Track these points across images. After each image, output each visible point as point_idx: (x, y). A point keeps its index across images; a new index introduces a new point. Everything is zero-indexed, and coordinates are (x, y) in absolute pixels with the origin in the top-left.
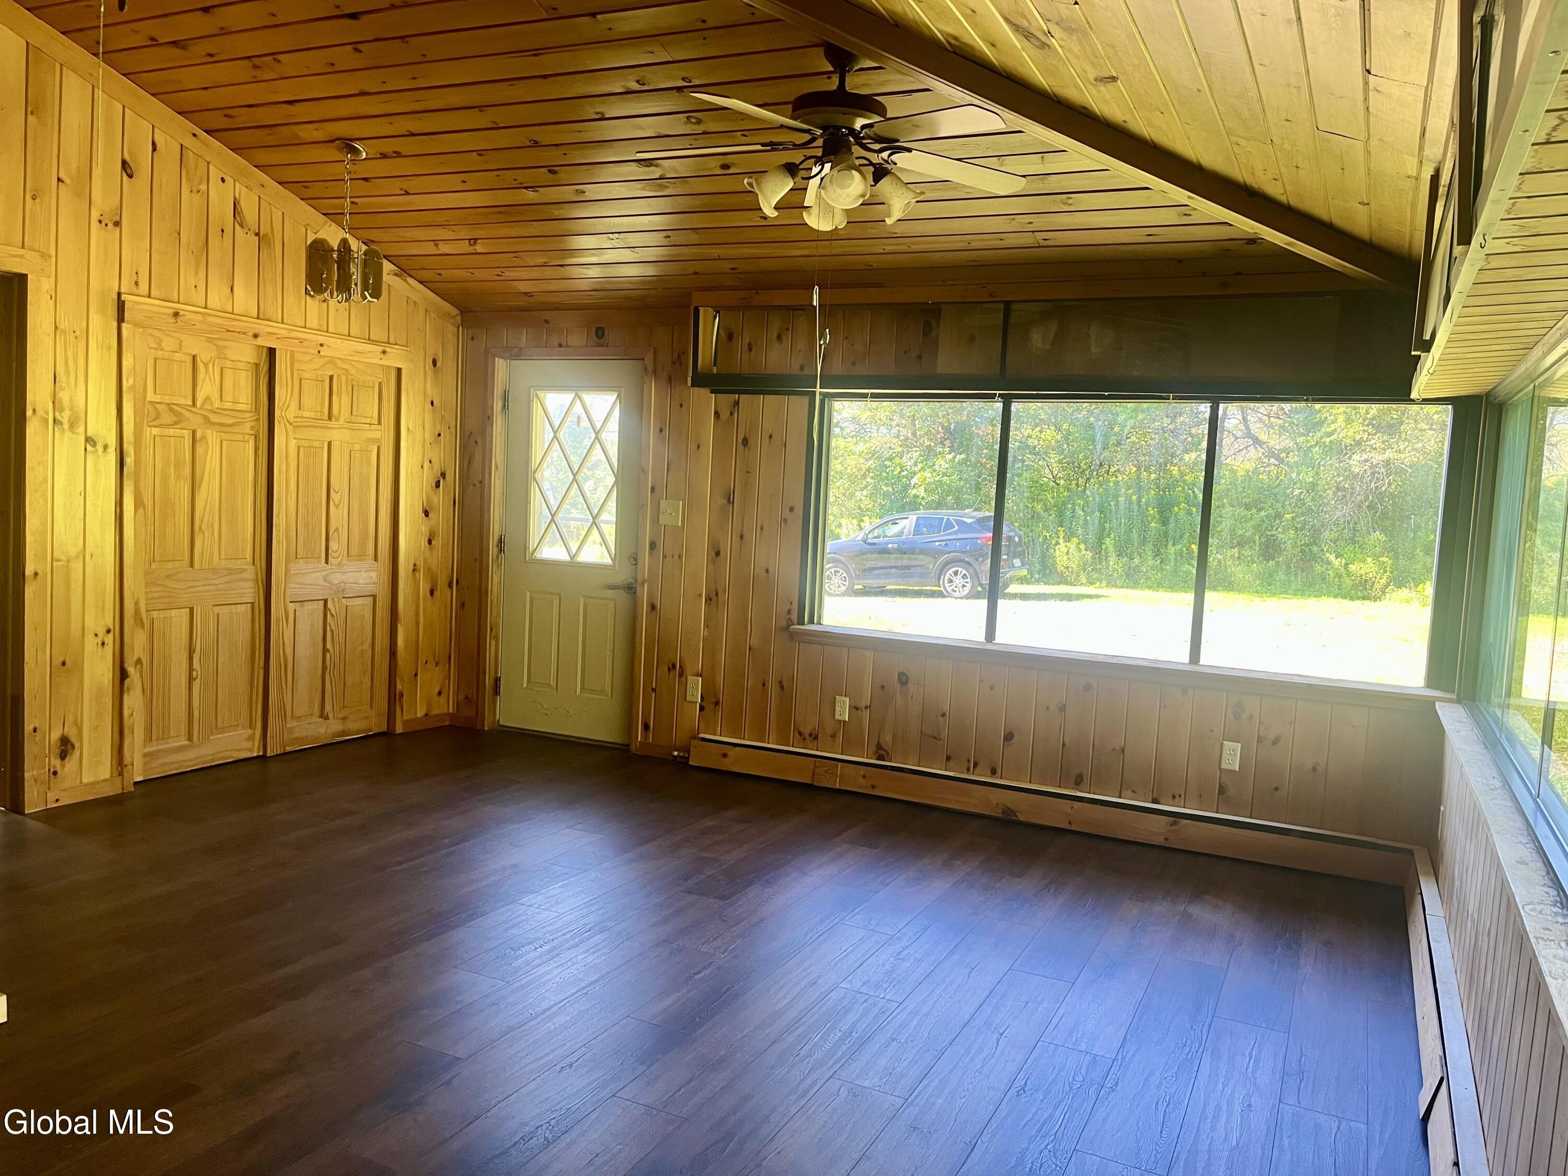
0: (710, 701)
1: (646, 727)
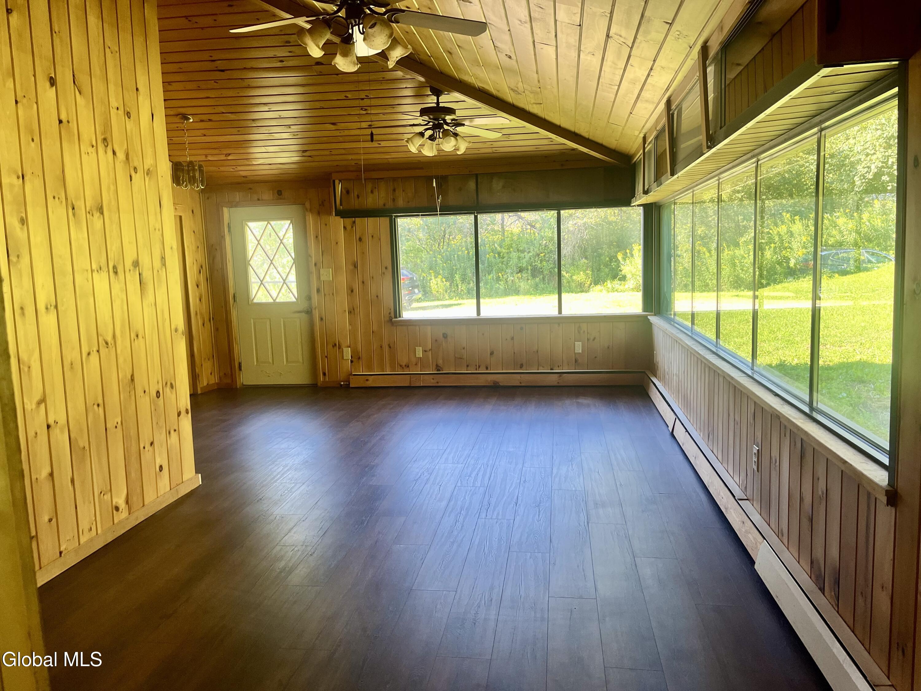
0: (356, 358)
1: (324, 374)
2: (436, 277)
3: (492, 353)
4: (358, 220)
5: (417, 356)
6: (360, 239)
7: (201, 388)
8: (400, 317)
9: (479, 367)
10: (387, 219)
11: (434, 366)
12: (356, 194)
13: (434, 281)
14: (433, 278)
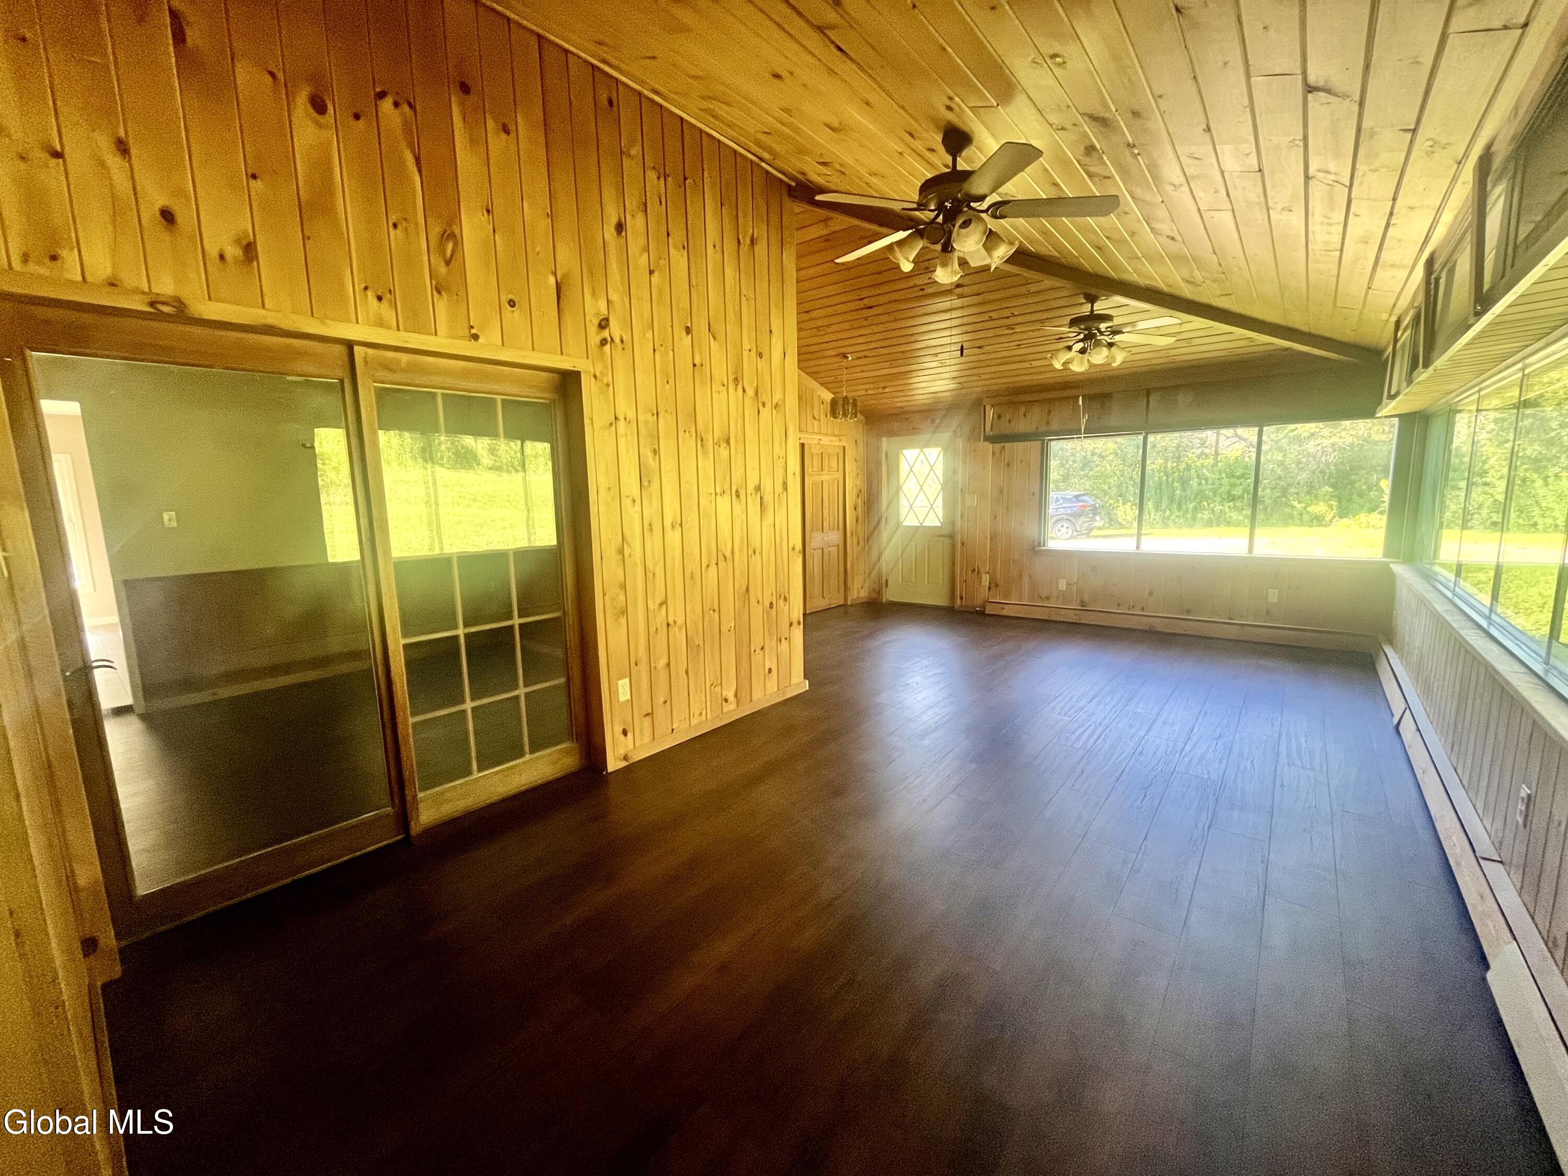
0: (993, 585)
1: (961, 598)
2: (1124, 504)
3: (1151, 594)
4: (1007, 445)
5: (1060, 588)
6: (1008, 465)
7: (852, 600)
8: (1044, 545)
9: (1133, 607)
10: (1039, 443)
11: (1078, 602)
12: (1007, 418)
13: (1121, 508)
14: (1121, 504)
